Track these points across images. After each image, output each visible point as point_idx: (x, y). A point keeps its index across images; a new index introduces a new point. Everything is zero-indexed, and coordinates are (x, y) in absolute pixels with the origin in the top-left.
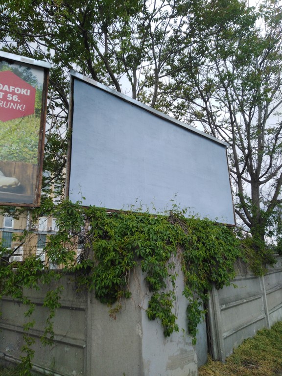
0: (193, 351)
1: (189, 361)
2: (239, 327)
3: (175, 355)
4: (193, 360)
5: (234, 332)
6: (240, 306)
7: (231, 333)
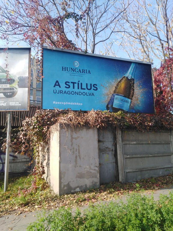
0: (96, 173)
1: (92, 177)
2: (143, 169)
3: (82, 173)
4: (96, 177)
5: (137, 170)
6: (146, 158)
7: (134, 171)
